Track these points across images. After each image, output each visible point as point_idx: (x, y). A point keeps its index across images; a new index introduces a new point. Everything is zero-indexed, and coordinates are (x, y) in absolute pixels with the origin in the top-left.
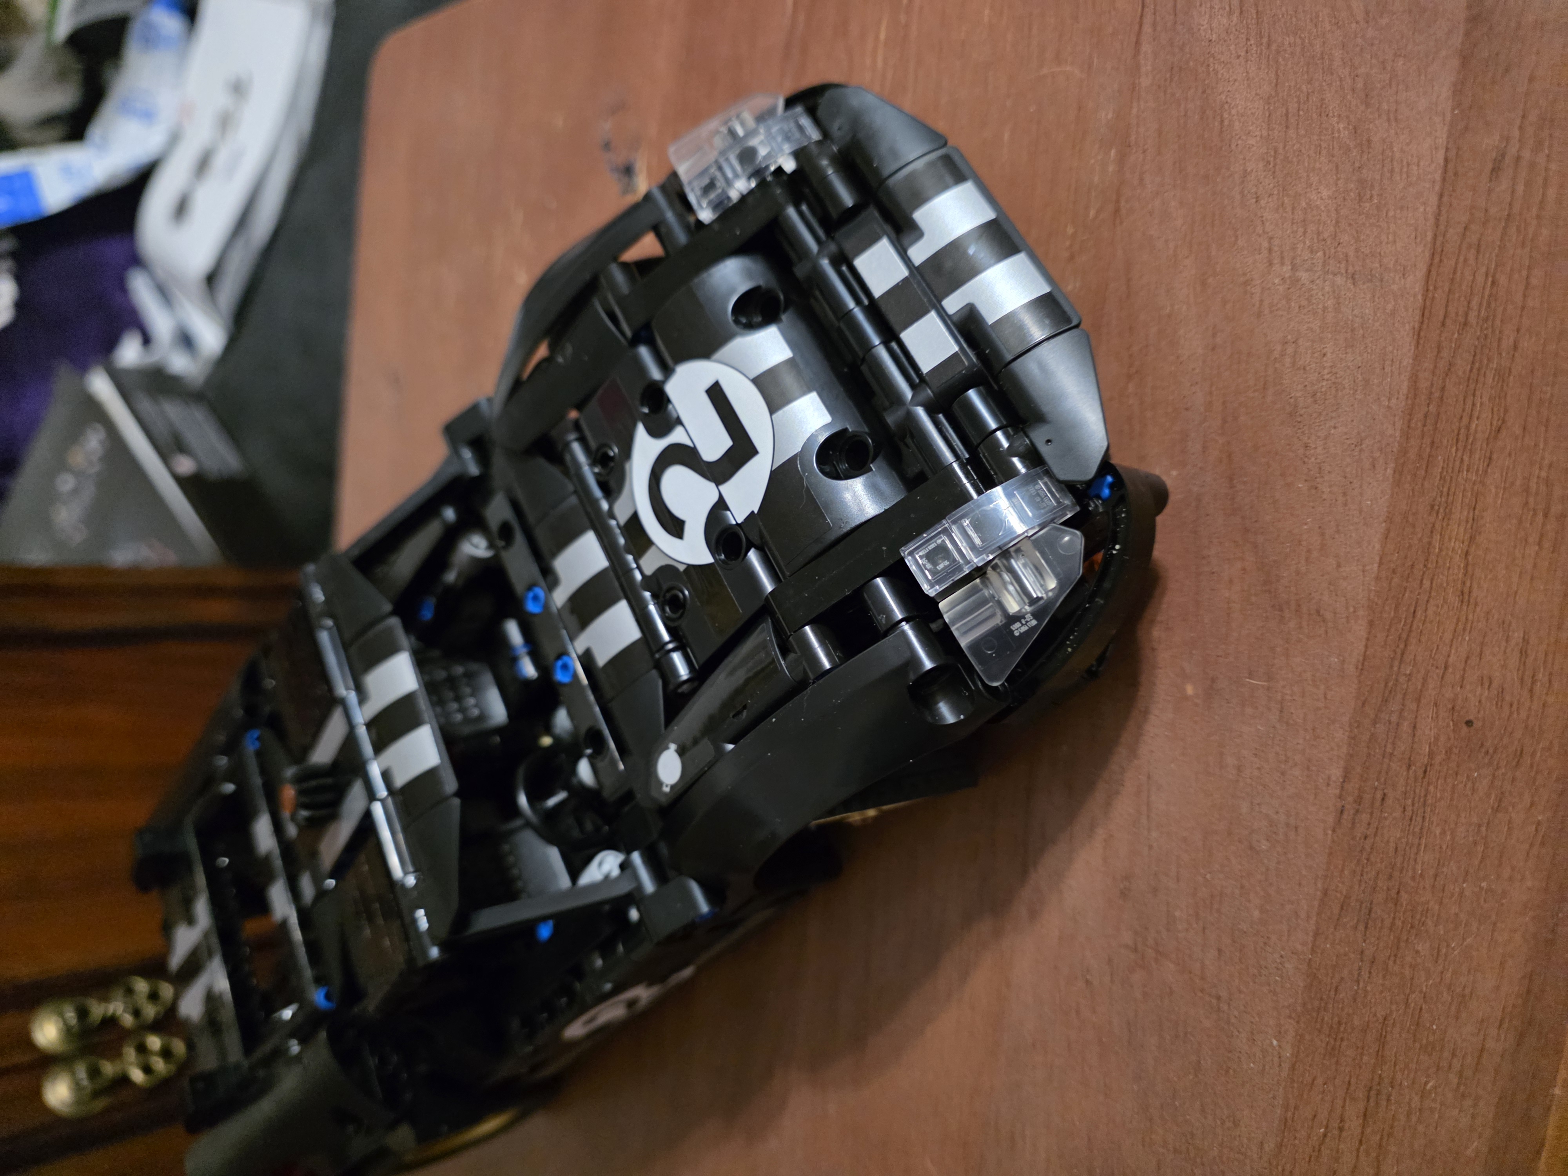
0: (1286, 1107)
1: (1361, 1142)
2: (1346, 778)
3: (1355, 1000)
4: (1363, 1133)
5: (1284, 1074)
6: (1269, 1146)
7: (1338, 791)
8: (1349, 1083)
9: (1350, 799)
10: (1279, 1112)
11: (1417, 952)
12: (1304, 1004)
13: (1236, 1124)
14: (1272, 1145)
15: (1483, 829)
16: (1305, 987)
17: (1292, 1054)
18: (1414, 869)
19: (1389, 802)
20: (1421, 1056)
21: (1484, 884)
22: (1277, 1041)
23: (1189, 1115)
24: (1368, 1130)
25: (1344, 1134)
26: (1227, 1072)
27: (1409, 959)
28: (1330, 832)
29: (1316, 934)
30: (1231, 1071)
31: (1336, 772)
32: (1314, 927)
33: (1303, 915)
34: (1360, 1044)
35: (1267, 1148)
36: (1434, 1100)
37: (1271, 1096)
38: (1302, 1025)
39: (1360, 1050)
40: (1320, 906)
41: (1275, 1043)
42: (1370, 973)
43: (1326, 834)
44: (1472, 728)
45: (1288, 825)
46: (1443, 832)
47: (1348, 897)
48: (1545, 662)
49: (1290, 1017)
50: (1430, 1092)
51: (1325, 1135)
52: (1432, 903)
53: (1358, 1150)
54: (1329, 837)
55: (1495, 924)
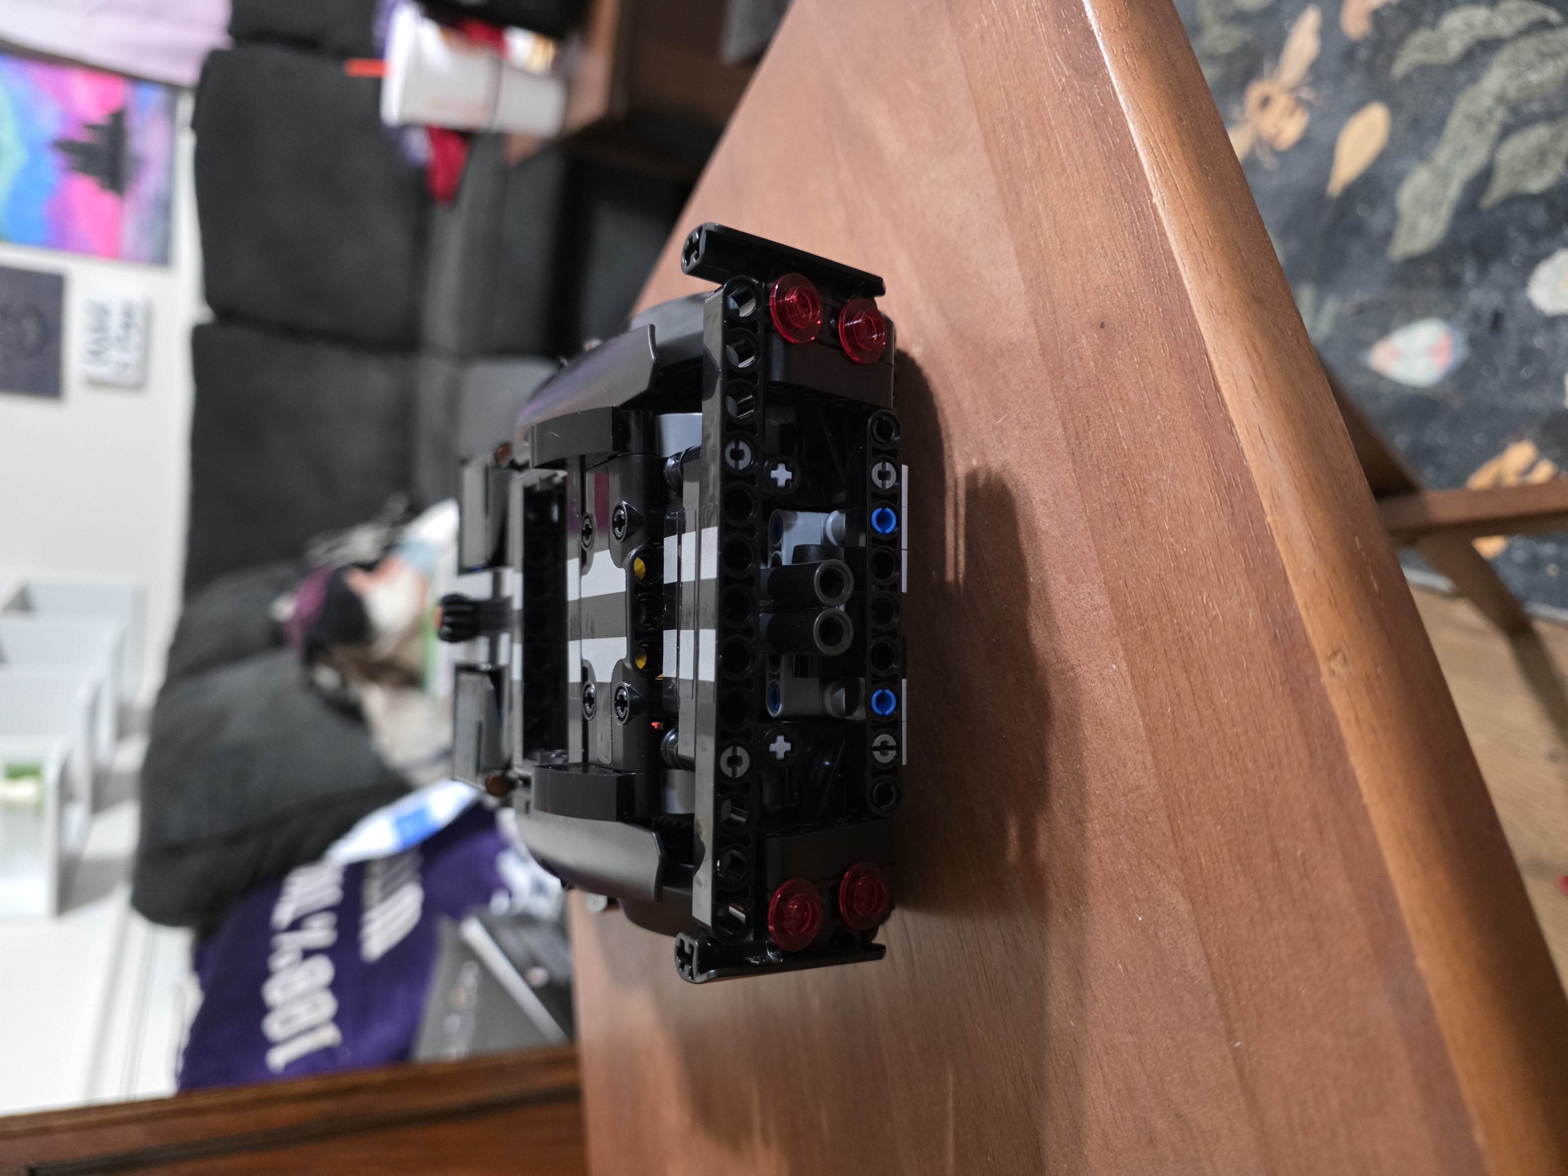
0: (1143, 714)
1: (1194, 694)
2: (1065, 429)
3: (1138, 580)
4: (1190, 683)
5: (1130, 687)
6: (1149, 761)
7: (1065, 443)
8: (1165, 650)
9: (1073, 440)
10: (1141, 724)
11: (1151, 504)
12: (1116, 617)
13: (1125, 765)
14: (1150, 758)
15: (1141, 382)
16: (1110, 602)
17: (1127, 666)
18: (1123, 451)
19: (1091, 419)
20: (1190, 581)
21: (1159, 417)
22: (1115, 664)
23: (1097, 789)
24: (1192, 678)
25: (1182, 697)
26: (1101, 724)
27: (1150, 515)
28: (1074, 474)
29: (1099, 554)
30: (1104, 722)
31: (1059, 431)
32: (1096, 552)
33: (1086, 550)
34: (1156, 612)
35: (1148, 764)
36: (1214, 609)
37: (1132, 715)
38: (1122, 635)
39: (1159, 618)
40: (1091, 532)
41: (1114, 666)
42: (1136, 550)
43: (1072, 478)
44: (1105, 326)
45: (1053, 495)
46: (1124, 408)
47: (1102, 509)
48: (1117, 248)
49: (1114, 636)
50: (1208, 604)
51: (1173, 712)
52: (1141, 462)
53: (1196, 705)
54: (1075, 478)
55: (1176, 438)
